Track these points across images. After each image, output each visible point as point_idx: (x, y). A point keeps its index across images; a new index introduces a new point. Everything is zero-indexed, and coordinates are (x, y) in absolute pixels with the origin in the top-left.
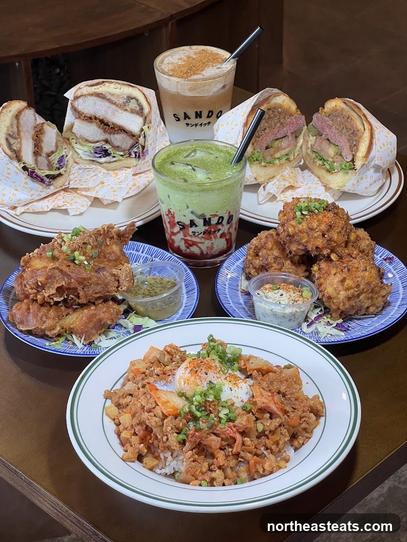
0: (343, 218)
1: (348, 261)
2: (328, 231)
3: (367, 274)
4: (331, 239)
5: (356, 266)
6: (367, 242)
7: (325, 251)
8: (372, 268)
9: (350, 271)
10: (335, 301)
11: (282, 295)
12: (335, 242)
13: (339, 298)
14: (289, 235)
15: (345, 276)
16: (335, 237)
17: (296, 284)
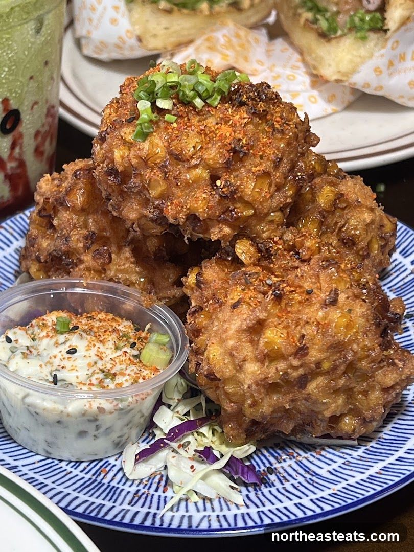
0: (282, 132)
1: (286, 270)
2: (228, 167)
3: (335, 315)
4: (233, 193)
5: (307, 286)
6: (367, 217)
7: (217, 230)
8: (356, 297)
9: (284, 302)
10: (230, 389)
11: (72, 351)
12: (248, 204)
13: (239, 383)
14: (112, 172)
15: (262, 315)
16: (249, 188)
17: (139, 320)
